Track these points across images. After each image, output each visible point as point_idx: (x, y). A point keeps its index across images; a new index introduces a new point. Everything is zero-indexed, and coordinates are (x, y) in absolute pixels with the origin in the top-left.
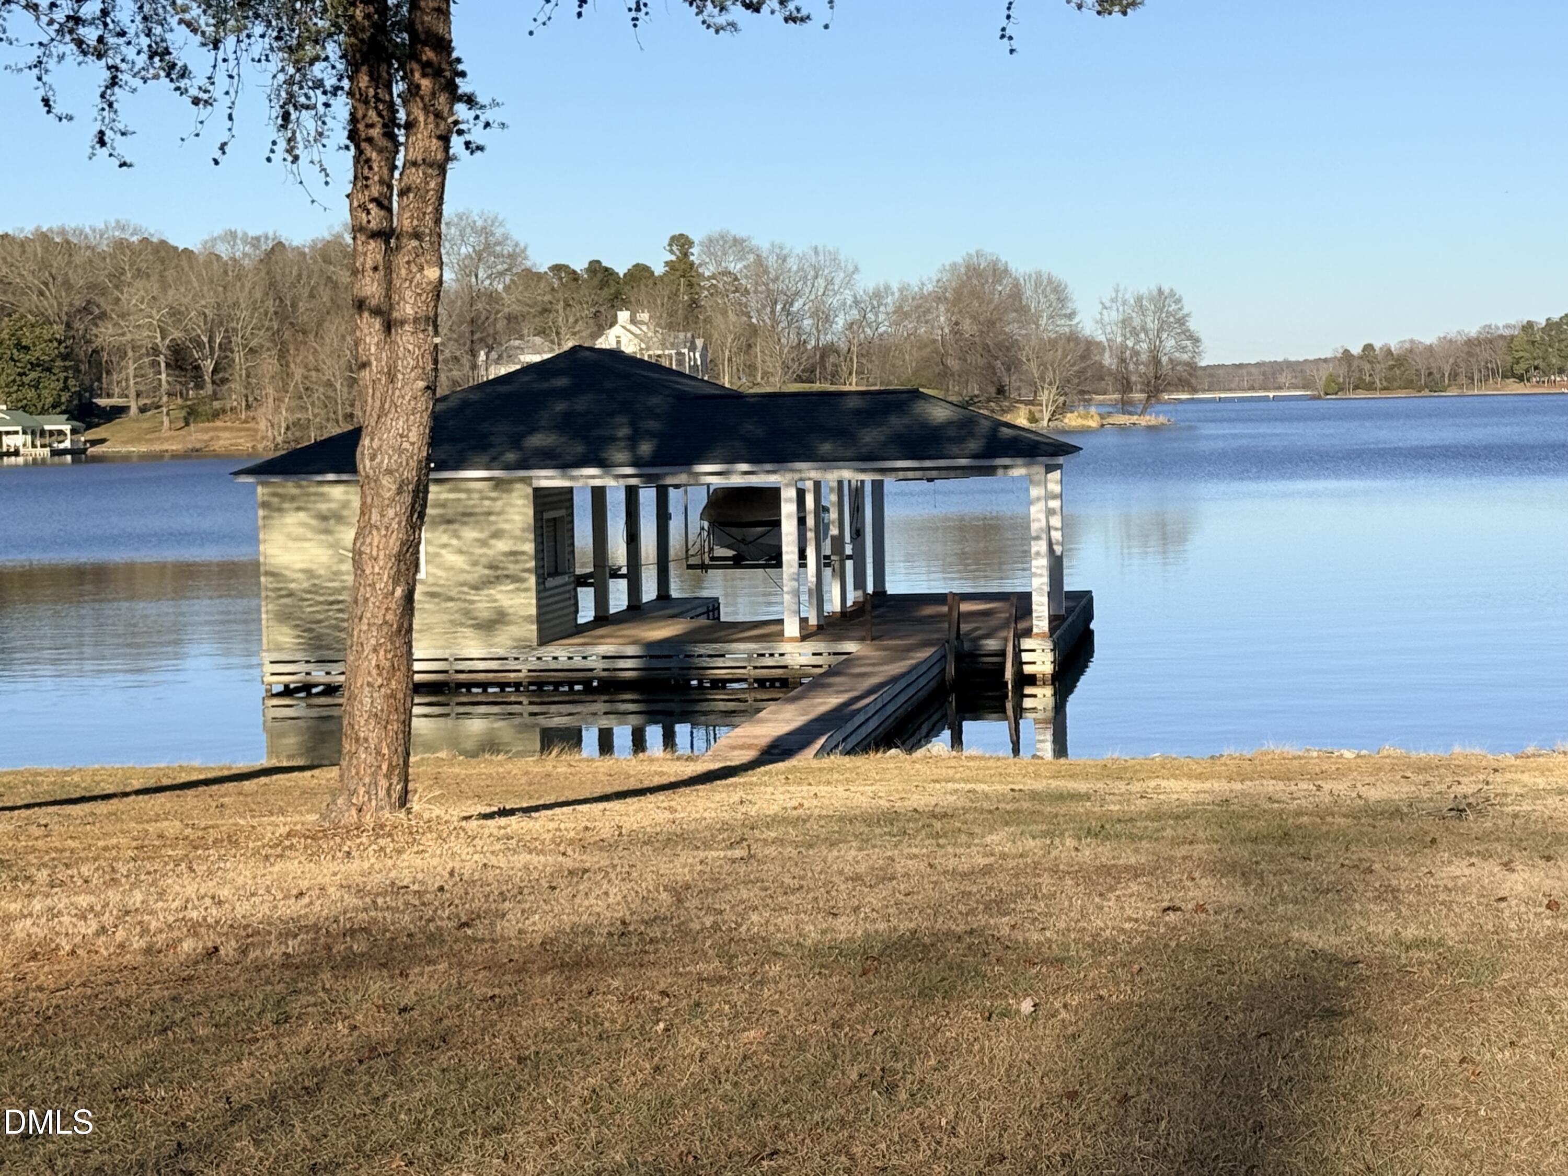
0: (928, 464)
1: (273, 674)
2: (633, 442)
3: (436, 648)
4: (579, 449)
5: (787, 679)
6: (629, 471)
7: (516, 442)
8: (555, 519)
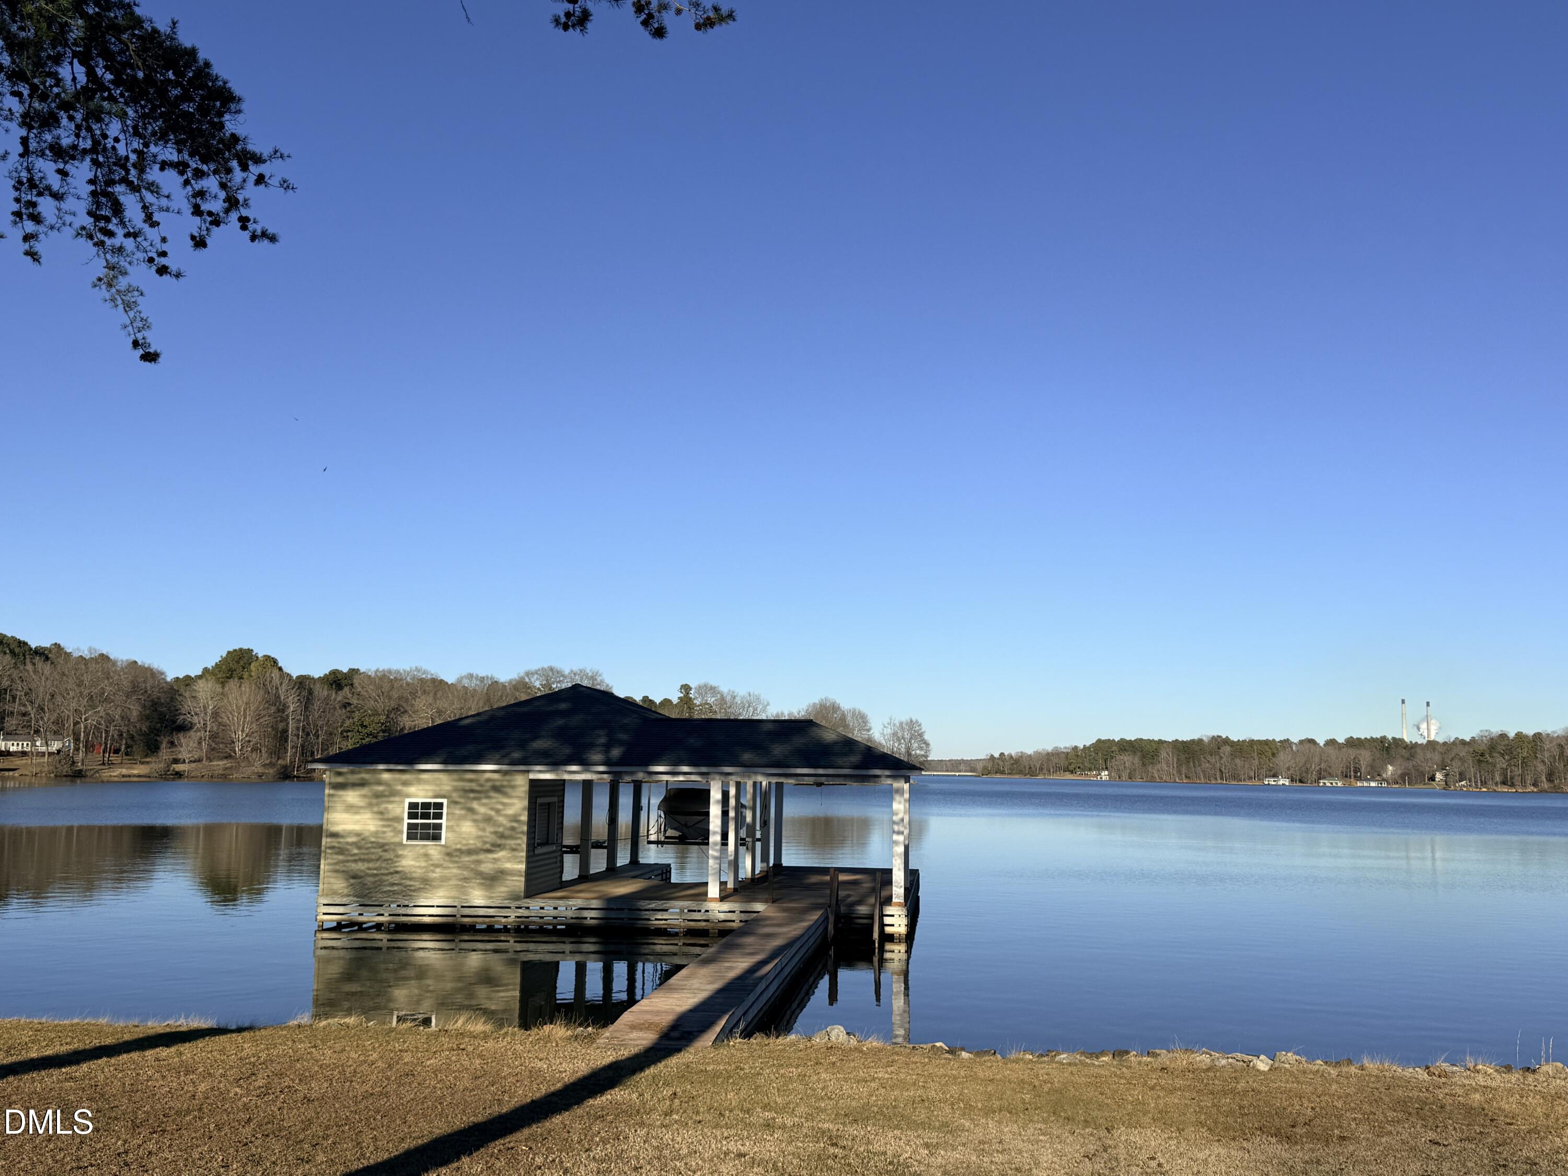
0: (821, 771)
1: (324, 914)
2: (607, 747)
3: (448, 898)
4: (567, 750)
5: (708, 930)
6: (601, 768)
7: (522, 745)
8: (549, 804)
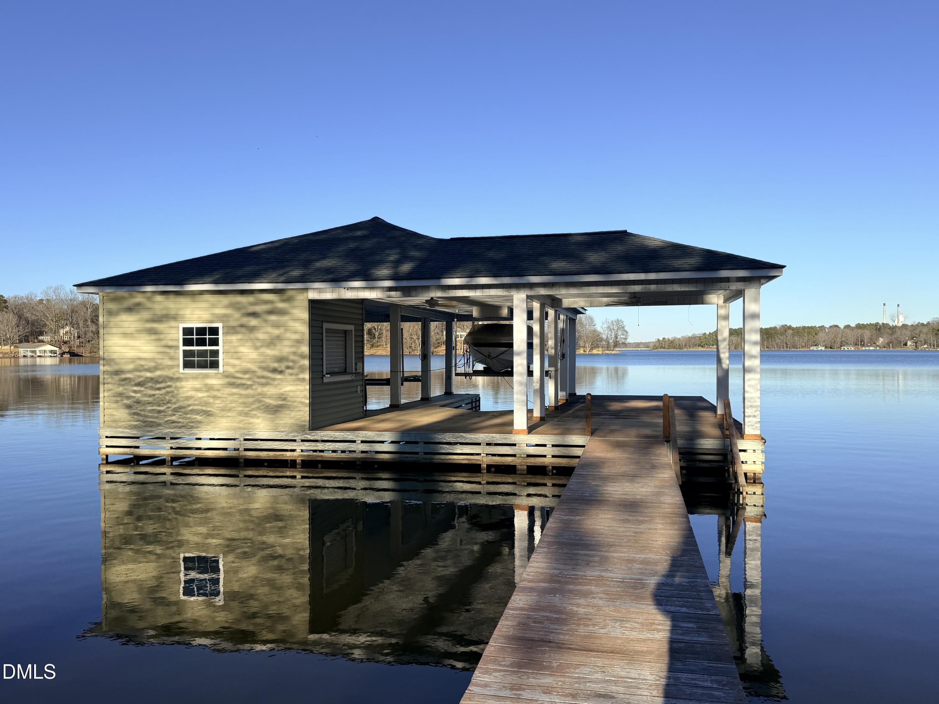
1: (107, 446)
2: (397, 263)
3: (227, 429)
5: (515, 466)
6: (388, 284)
